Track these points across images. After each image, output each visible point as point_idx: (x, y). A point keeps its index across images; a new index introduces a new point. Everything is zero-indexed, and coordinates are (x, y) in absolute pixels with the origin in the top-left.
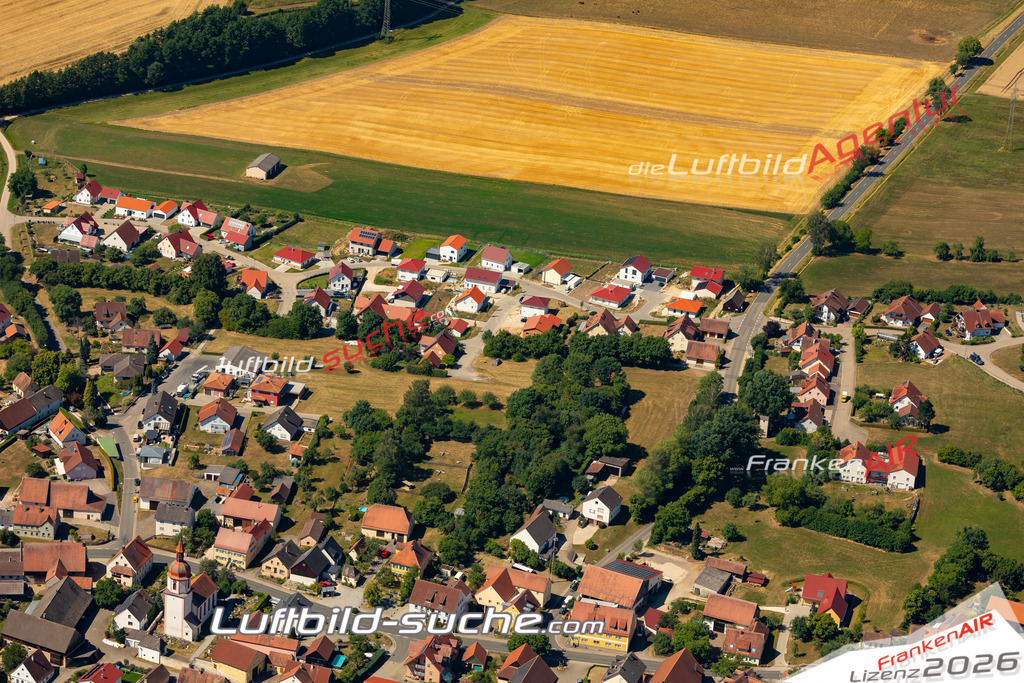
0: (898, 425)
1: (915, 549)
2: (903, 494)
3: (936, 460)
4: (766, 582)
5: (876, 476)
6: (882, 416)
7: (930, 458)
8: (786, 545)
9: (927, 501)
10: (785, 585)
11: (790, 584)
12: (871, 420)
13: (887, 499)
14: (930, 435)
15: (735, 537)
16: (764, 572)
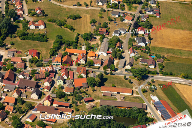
0: (38, 16)
1: (48, 41)
2: (43, 30)
3: (47, 22)
4: (21, 52)
5: (37, 27)
6: (35, 15)
7: (46, 22)
8: (23, 44)
9: (48, 30)
10: (25, 52)
11: (26, 52)
12: (33, 15)
13: (40, 31)
14: (45, 17)
15: (13, 44)
16: (20, 50)
